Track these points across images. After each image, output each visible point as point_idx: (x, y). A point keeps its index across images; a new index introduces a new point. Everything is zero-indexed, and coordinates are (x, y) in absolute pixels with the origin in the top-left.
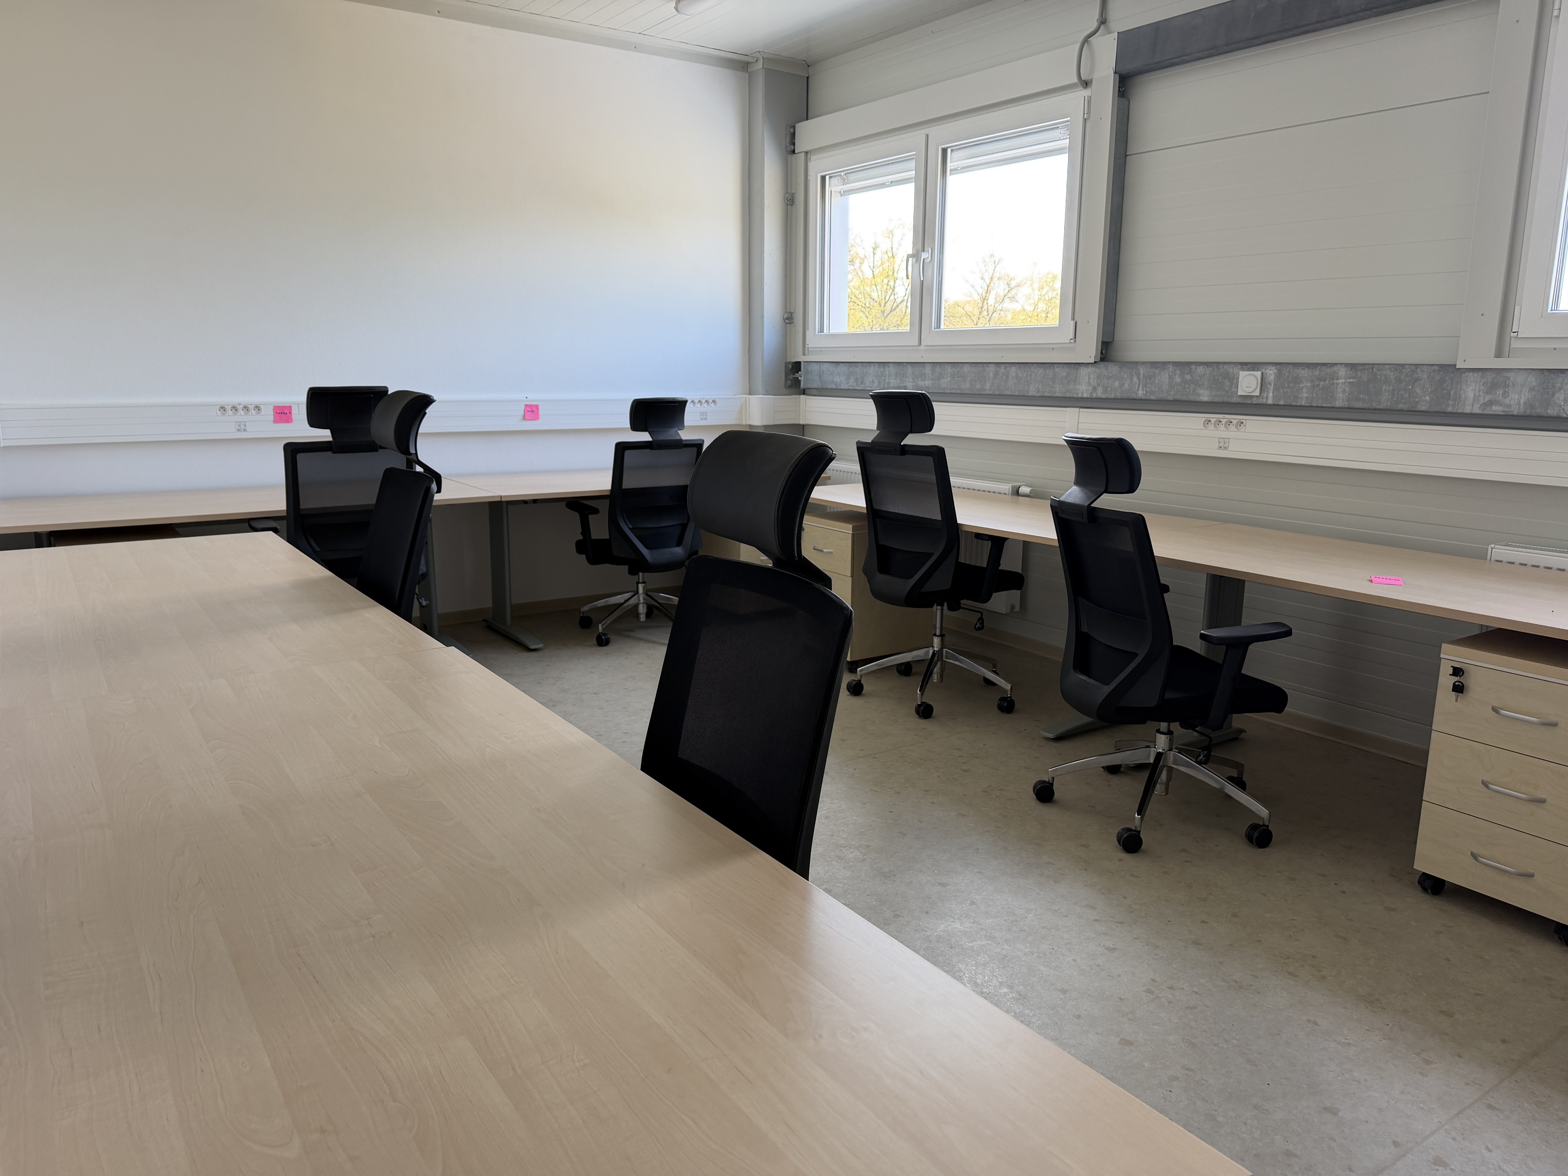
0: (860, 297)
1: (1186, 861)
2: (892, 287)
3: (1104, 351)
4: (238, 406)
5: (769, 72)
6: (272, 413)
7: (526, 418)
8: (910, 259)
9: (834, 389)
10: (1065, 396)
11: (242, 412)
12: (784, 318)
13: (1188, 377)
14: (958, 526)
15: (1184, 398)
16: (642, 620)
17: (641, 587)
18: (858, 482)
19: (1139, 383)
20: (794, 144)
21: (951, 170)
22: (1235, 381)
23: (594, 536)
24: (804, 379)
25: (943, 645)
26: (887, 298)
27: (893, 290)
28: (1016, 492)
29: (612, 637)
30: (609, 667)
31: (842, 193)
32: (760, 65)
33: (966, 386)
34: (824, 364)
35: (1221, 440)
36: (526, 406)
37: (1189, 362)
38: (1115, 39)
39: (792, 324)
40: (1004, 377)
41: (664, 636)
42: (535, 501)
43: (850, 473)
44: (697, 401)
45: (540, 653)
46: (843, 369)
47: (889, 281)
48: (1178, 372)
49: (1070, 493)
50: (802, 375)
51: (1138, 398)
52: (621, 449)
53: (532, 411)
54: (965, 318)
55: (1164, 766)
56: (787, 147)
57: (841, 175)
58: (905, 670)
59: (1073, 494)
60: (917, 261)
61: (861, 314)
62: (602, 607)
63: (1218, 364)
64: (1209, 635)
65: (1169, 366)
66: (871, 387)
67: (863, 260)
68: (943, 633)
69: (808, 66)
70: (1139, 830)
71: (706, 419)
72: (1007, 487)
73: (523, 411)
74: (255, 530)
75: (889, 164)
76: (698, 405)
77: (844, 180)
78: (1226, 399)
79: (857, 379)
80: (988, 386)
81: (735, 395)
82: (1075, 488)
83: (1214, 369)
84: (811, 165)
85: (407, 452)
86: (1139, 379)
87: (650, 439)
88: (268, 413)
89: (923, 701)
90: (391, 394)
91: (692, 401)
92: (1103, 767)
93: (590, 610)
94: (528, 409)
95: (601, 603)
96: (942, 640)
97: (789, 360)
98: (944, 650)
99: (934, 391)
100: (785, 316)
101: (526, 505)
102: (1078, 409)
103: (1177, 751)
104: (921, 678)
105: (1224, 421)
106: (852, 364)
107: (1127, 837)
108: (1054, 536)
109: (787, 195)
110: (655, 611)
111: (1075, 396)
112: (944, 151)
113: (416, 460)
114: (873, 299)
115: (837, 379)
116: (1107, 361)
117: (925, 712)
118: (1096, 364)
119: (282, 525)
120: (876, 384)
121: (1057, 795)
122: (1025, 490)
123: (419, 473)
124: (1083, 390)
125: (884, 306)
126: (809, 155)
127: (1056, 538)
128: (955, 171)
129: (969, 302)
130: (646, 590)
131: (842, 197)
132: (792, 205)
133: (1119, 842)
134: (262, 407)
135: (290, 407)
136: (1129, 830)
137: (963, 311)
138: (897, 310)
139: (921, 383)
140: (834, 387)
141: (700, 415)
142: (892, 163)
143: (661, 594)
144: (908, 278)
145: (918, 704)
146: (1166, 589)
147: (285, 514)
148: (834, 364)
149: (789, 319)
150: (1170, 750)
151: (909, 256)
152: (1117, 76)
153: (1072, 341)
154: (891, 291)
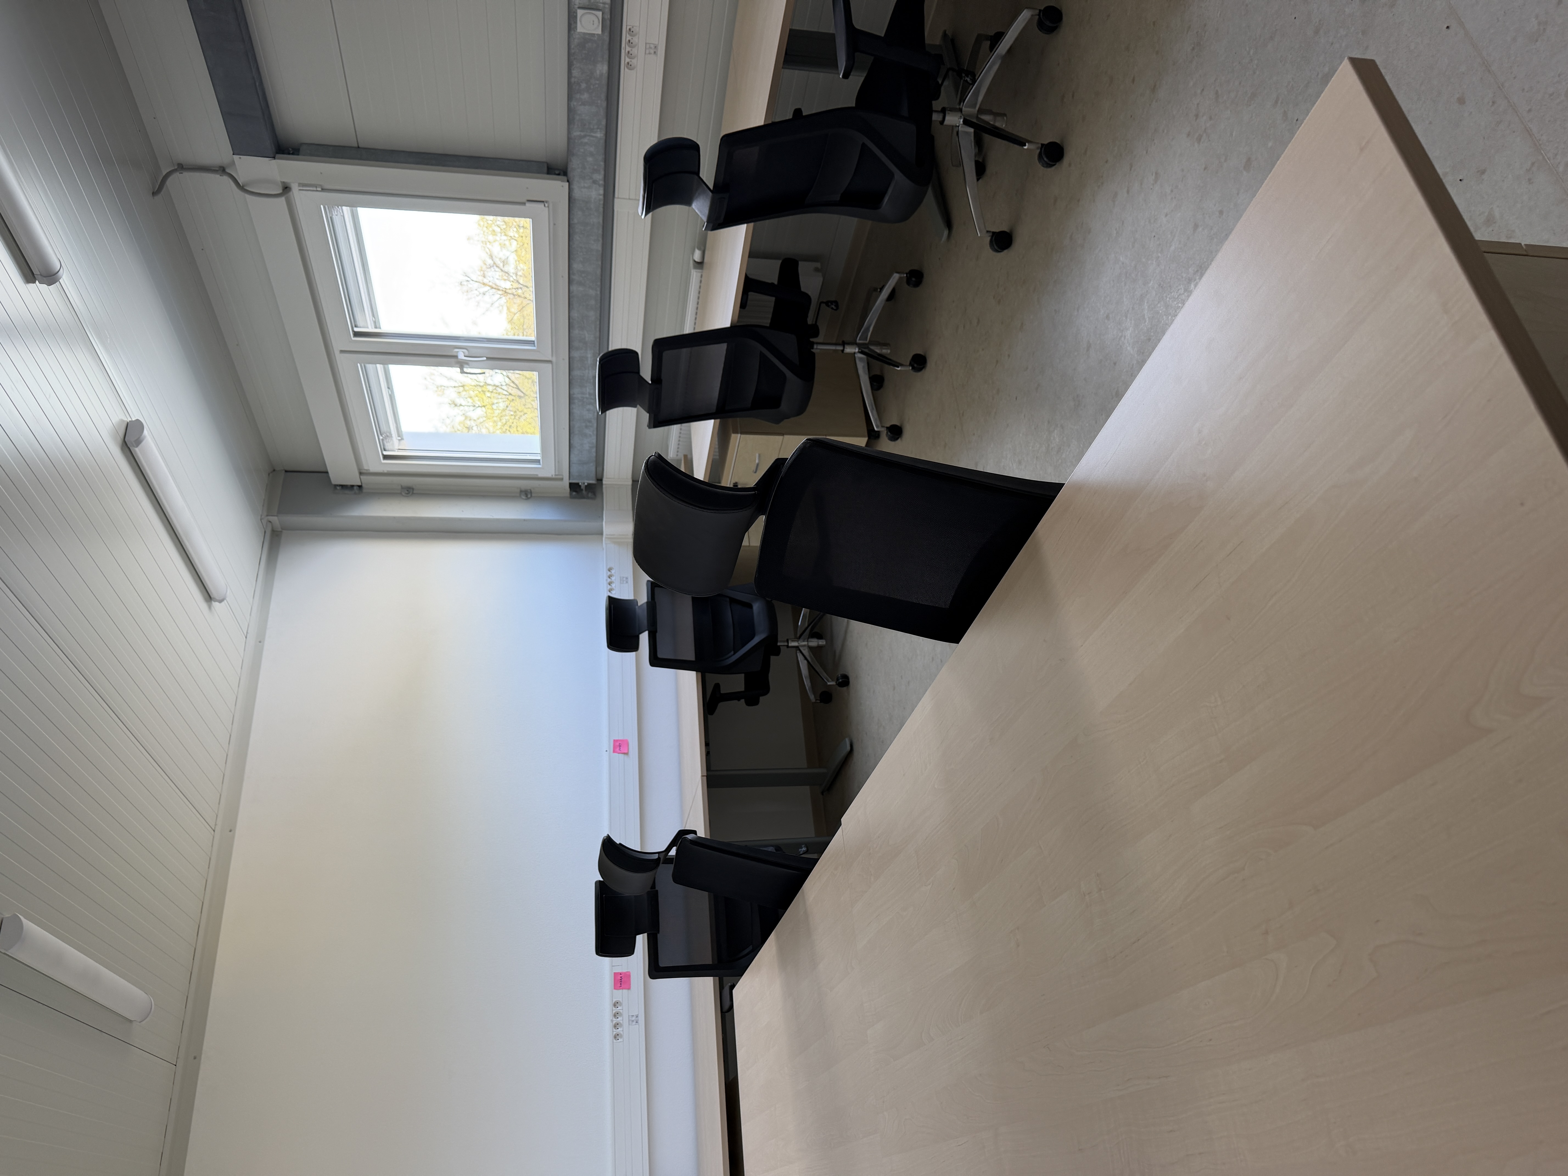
0: (504, 421)
1: (1073, 96)
2: (495, 387)
3: (557, 172)
4: (614, 1022)
5: (280, 512)
6: (621, 991)
7: (626, 752)
8: (465, 370)
9: (596, 450)
10: (602, 213)
11: (620, 1018)
12: (526, 499)
13: (583, 86)
14: (733, 327)
15: (605, 89)
16: (825, 643)
17: (792, 644)
18: (690, 427)
19: (589, 136)
20: (352, 486)
21: (376, 327)
22: (587, 36)
23: (741, 687)
24: (587, 480)
25: (853, 343)
26: (506, 393)
27: (497, 386)
28: (700, 265)
29: (841, 672)
30: (869, 675)
31: (400, 438)
32: (275, 519)
33: (593, 315)
34: (571, 459)
35: (647, 52)
36: (614, 752)
37: (568, 84)
38: (240, 158)
39: (532, 491)
40: (583, 275)
41: (840, 622)
42: (707, 744)
43: (681, 435)
44: (609, 587)
45: (855, 741)
46: (576, 440)
47: (489, 391)
48: (578, 96)
49: (698, 210)
50: (583, 481)
51: (604, 137)
52: (656, 661)
53: (620, 746)
54: (525, 313)
55: (977, 118)
56: (355, 493)
57: (382, 439)
58: (877, 382)
59: (700, 208)
60: (467, 364)
61: (522, 419)
62: (811, 682)
63: (569, 54)
64: (844, 70)
65: (572, 105)
66: (594, 412)
67: (466, 417)
68: (841, 342)
69: (274, 470)
70: (1040, 145)
71: (627, 578)
72: (695, 274)
73: (620, 755)
74: (731, 1007)
75: (370, 390)
76: (613, 585)
77: (387, 436)
78: (606, 47)
79: (586, 427)
80: (592, 292)
81: (603, 549)
82: (694, 206)
83: (575, 59)
84: (373, 469)
85: (657, 862)
86: (585, 136)
87: (646, 633)
88: (620, 994)
89: (908, 364)
90: (603, 878)
91: (610, 591)
92: (978, 180)
93: (814, 693)
94: (618, 749)
95: (807, 683)
96: (849, 344)
97: (568, 495)
98: (858, 341)
99: (598, 348)
100: (524, 497)
101: (711, 753)
102: (616, 200)
103: (962, 104)
104: (886, 366)
105: (628, 49)
106: (571, 432)
107: (1047, 158)
108: (745, 226)
109: (403, 494)
110: (816, 630)
111: (602, 202)
112: (357, 334)
113: (664, 853)
114: (507, 407)
115: (587, 447)
116: (567, 168)
117: (919, 362)
118: (570, 181)
119: (728, 981)
120: (591, 407)
121: (1004, 228)
122: (697, 256)
123: (677, 851)
124: (596, 194)
125: (515, 396)
126: (364, 471)
127: (746, 225)
128: (376, 324)
129: (508, 309)
130: (795, 638)
131: (404, 437)
132: (413, 489)
133: (1051, 166)
134: (614, 1000)
135: (615, 973)
136: (1040, 156)
137: (517, 315)
138: (516, 382)
139: (590, 361)
140: (594, 450)
141: (623, 583)
142: (370, 387)
143: (799, 624)
144: (484, 373)
145: (912, 369)
146: (798, 112)
147: (717, 978)
148: (571, 449)
149: (526, 495)
150: (961, 110)
151: (462, 372)
152: (278, 156)
153: (546, 205)
154: (498, 388)
